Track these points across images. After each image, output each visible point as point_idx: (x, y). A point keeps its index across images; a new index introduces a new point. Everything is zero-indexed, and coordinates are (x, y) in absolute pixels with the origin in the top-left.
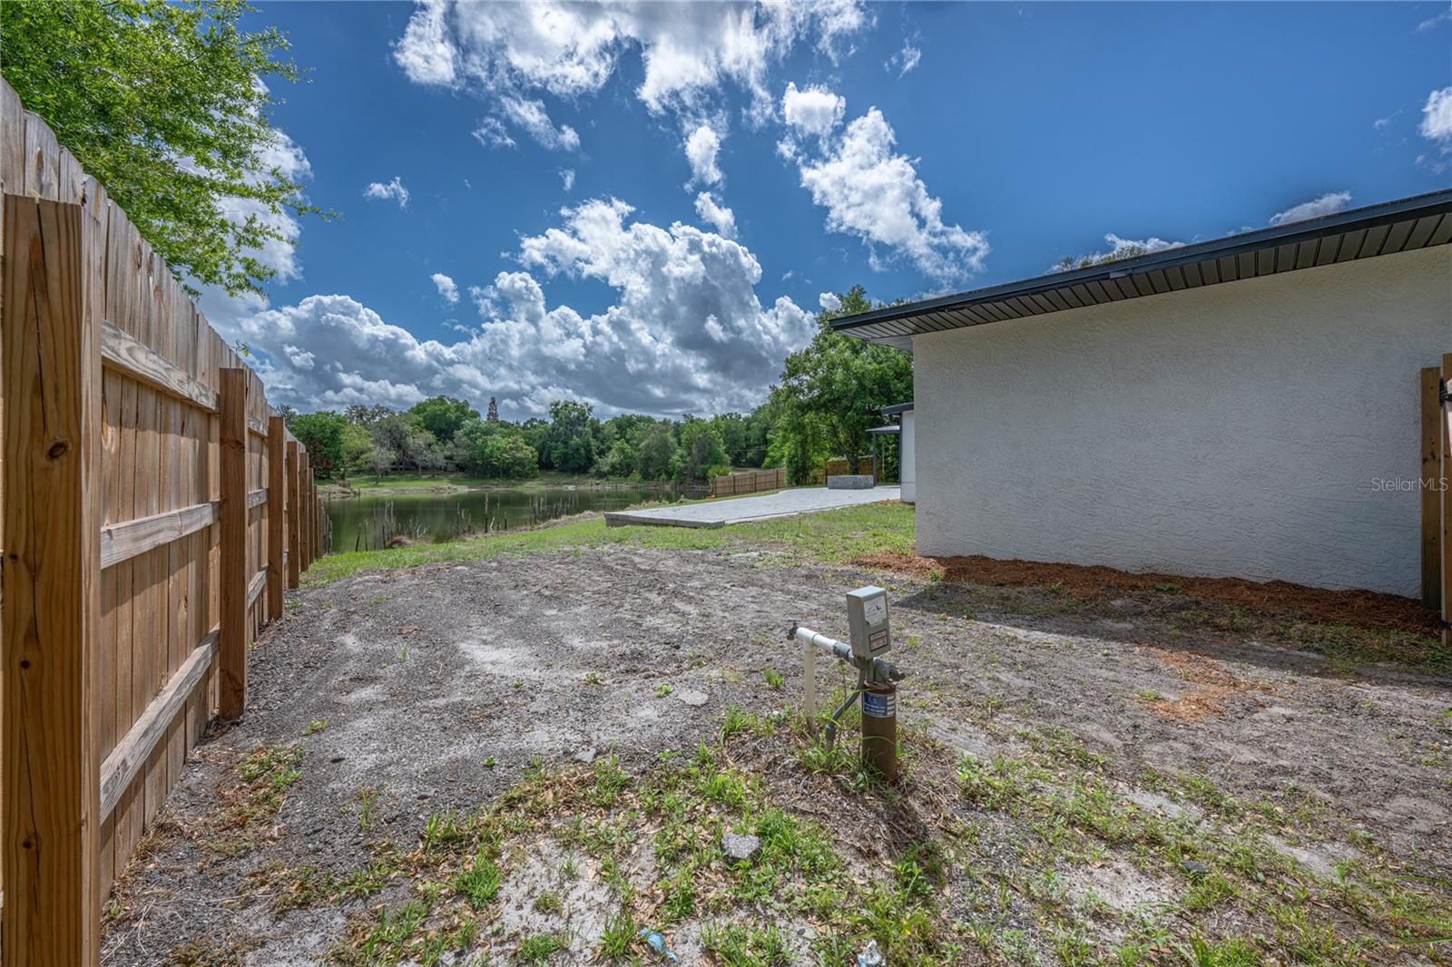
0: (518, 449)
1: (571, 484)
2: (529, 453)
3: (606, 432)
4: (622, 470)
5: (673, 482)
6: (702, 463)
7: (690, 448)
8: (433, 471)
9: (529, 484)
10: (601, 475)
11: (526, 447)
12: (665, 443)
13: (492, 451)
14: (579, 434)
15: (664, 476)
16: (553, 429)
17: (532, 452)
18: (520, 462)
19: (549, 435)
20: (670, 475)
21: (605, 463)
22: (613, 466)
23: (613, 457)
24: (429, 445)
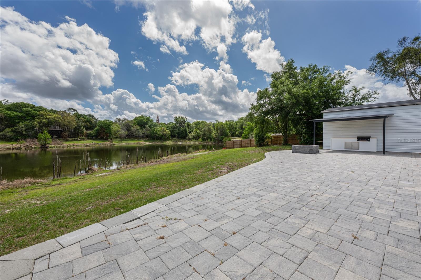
0: (164, 131)
1: (180, 142)
2: (168, 132)
3: (191, 126)
4: (196, 138)
5: (212, 142)
6: (222, 136)
7: (218, 131)
8: (139, 138)
9: (167, 142)
10: (189, 139)
11: (167, 130)
12: (210, 129)
13: (156, 132)
14: (183, 127)
15: (209, 140)
16: (175, 125)
17: (169, 132)
18: (165, 135)
19: (174, 127)
20: (211, 139)
21: (191, 136)
22: (193, 136)
23: (193, 134)
24: (138, 130)
